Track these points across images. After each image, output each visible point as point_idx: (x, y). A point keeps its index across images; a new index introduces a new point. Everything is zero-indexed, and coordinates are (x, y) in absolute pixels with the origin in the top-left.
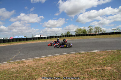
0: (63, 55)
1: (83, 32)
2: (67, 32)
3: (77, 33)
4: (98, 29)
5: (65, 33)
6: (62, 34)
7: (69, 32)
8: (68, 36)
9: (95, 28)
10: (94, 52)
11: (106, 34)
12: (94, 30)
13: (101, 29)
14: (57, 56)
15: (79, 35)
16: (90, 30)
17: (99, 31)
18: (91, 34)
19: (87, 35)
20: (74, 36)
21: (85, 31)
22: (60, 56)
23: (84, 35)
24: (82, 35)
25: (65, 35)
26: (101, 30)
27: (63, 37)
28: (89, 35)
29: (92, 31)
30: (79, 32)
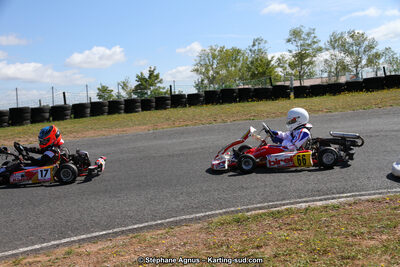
0: (120, 240)
1: (253, 76)
2: (141, 79)
3: (212, 80)
4: (352, 44)
5: (124, 86)
6: (103, 90)
7: (153, 77)
8: (146, 105)
9: (337, 42)
10: (334, 207)
12: (325, 55)
13: (370, 47)
14: (75, 248)
15: (226, 96)
16: (301, 57)
17: (357, 63)
18: (307, 83)
19: (279, 92)
20: (192, 100)
22: (100, 246)
24: (244, 96)
25: (124, 94)
26: (377, 56)
27: (111, 112)
28: (292, 95)
29: (311, 63)
30: (223, 72)
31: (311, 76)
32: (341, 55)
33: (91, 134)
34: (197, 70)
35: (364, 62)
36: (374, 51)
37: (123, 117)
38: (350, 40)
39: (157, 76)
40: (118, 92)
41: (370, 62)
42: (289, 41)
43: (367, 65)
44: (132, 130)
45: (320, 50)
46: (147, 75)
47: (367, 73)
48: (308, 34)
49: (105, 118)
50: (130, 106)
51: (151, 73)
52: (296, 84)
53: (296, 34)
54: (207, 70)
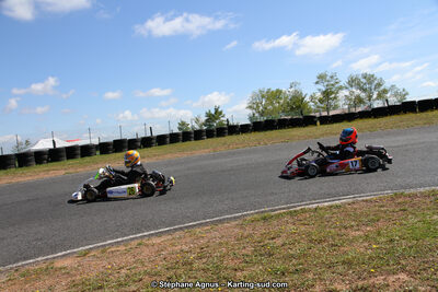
1: (292, 109)
2: (209, 115)
3: (262, 114)
4: (366, 83)
5: (197, 120)
6: (183, 124)
7: (218, 113)
8: (210, 134)
9: (353, 82)
11: (408, 107)
12: (346, 93)
13: (379, 85)
16: (327, 94)
17: (370, 97)
18: (331, 113)
19: (308, 121)
20: (244, 129)
21: (297, 102)
23: (294, 123)
25: (197, 127)
26: (385, 91)
28: (318, 123)
29: (335, 98)
30: (270, 107)
31: (336, 107)
32: (358, 92)
33: (168, 157)
34: (250, 107)
35: (375, 96)
36: (382, 88)
37: (192, 143)
38: (364, 81)
39: (221, 113)
40: (193, 125)
41: (379, 96)
42: (317, 83)
43: (377, 99)
44: (198, 153)
45: (341, 88)
46: (213, 112)
47: (378, 104)
48: (332, 77)
49: (180, 145)
50: (198, 135)
51: (216, 110)
52: (325, 114)
53: (321, 78)
54: (258, 107)
